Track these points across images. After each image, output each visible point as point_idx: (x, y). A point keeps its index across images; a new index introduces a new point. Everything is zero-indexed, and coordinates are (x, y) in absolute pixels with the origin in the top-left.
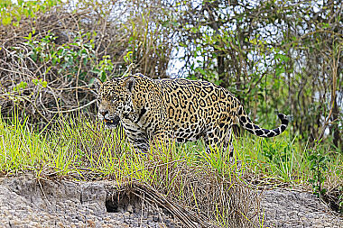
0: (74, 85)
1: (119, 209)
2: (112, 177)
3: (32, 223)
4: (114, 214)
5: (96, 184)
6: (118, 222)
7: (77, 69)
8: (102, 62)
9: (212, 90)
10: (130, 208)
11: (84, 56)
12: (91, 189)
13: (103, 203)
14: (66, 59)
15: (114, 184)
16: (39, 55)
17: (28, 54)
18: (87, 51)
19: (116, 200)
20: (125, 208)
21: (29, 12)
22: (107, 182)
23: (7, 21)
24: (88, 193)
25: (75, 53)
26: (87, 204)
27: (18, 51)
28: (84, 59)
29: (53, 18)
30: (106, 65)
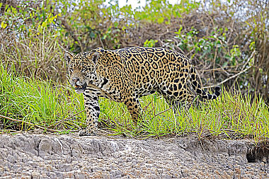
0: (212, 67)
1: (256, 160)
2: (251, 137)
3: (197, 171)
4: (253, 164)
5: (240, 142)
6: (257, 170)
7: (214, 55)
8: (232, 50)
9: (164, 54)
10: (265, 160)
11: (218, 46)
12: (236, 146)
13: (245, 156)
14: (206, 48)
15: (252, 141)
16: (186, 45)
17: (178, 45)
18: (221, 42)
19: (254, 153)
20: (261, 159)
21: (177, 13)
22: (247, 140)
23: (161, 20)
24: (234, 148)
25: (212, 44)
26: (234, 157)
27: (170, 42)
28: (219, 48)
29: (194, 17)
30: (236, 52)
